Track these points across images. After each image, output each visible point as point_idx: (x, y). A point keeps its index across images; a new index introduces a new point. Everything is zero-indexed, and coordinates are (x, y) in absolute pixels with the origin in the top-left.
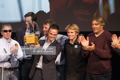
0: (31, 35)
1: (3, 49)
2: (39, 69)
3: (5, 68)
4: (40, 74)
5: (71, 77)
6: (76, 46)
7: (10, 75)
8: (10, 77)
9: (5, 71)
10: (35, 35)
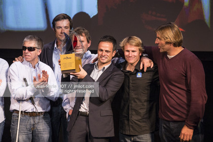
0: (68, 55)
1: (22, 79)
2: (83, 114)
3: (25, 112)
4: (85, 123)
5: (131, 129)
6: (139, 75)
7: (34, 125)
8: (34, 127)
9: (24, 118)
10: (76, 55)
